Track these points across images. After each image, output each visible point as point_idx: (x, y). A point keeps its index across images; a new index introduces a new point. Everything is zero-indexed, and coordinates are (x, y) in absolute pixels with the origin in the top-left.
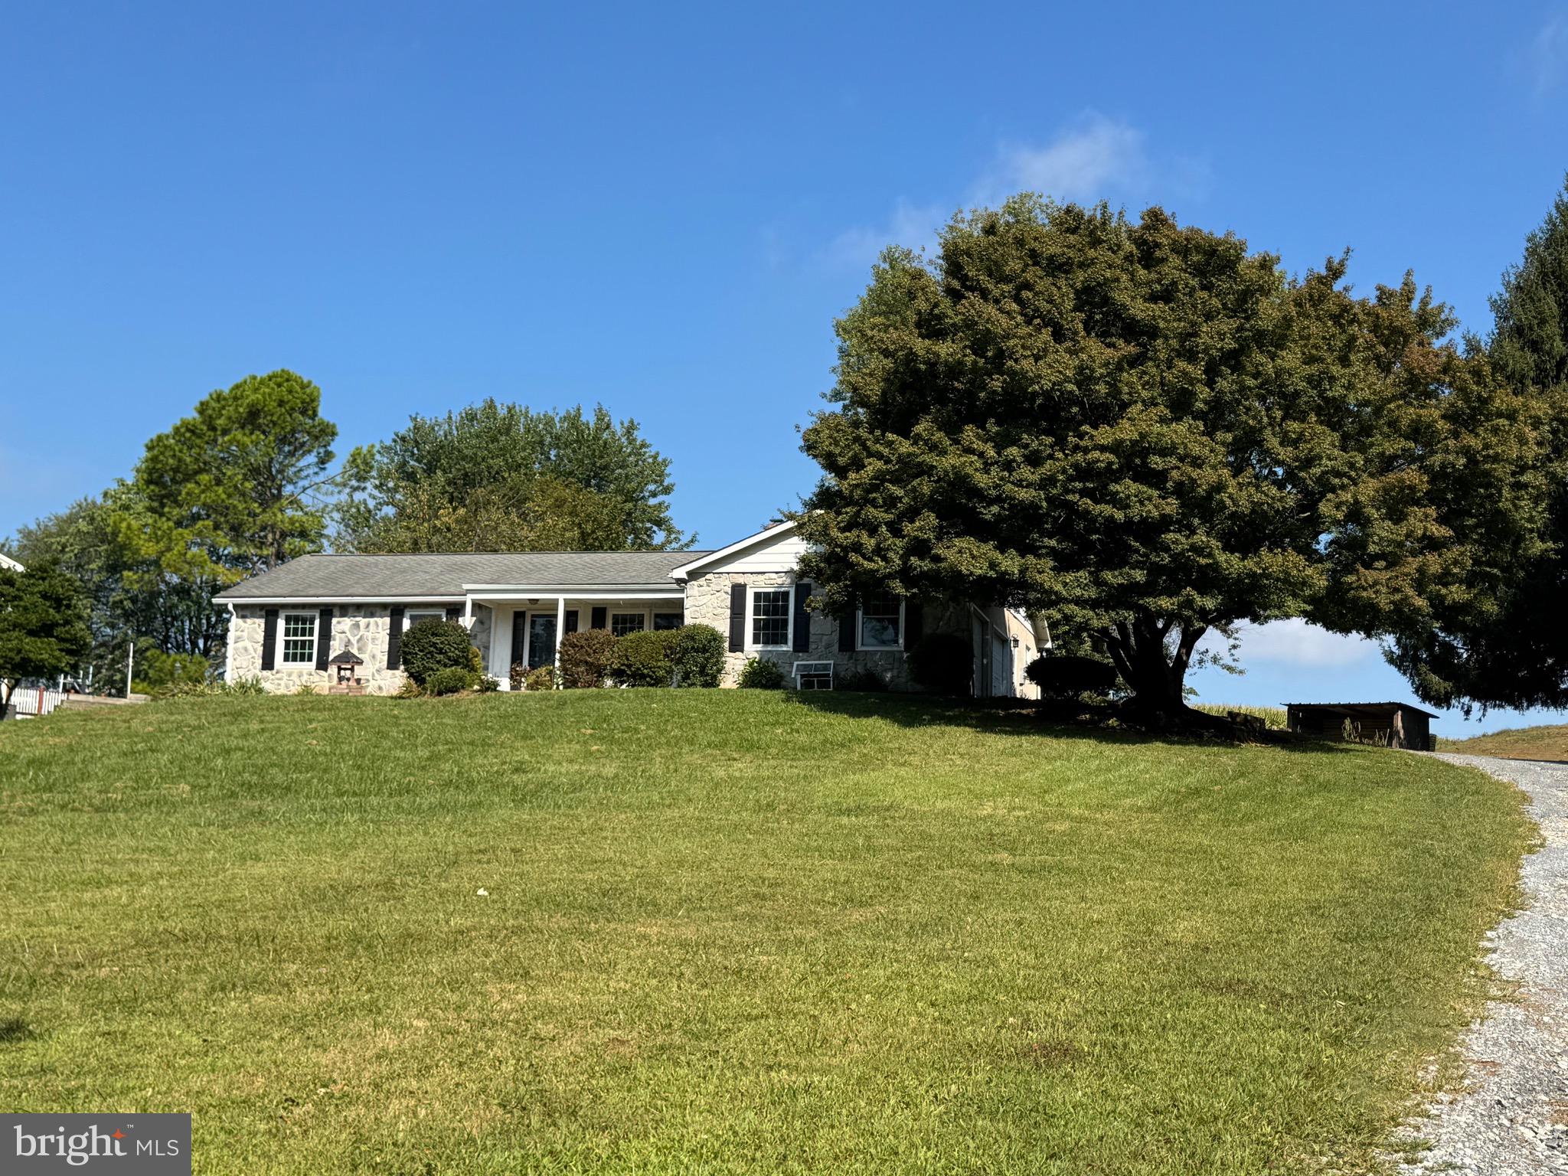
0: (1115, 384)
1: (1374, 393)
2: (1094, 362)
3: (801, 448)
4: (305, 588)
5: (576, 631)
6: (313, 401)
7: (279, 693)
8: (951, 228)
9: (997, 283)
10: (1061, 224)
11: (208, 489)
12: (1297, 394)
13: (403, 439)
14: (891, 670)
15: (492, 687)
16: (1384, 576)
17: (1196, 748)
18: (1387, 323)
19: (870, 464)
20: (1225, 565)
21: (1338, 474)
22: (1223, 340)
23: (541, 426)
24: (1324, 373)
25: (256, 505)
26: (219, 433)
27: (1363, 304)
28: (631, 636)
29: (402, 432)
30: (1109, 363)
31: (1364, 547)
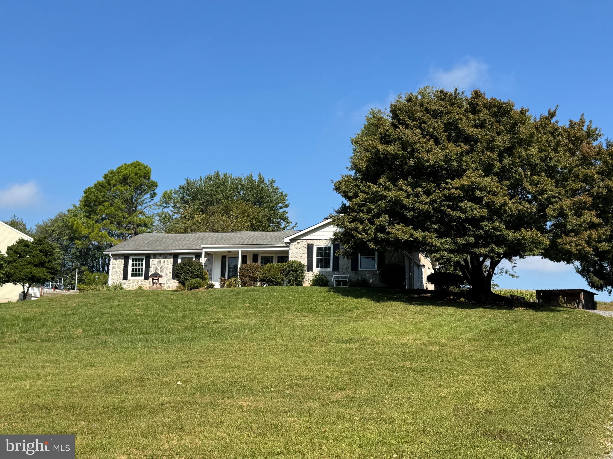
0: (460, 162)
1: (568, 164)
2: (451, 153)
3: (333, 189)
4: (140, 247)
5: (246, 263)
6: (148, 173)
7: (129, 289)
8: (397, 101)
9: (412, 121)
10: (438, 97)
11: (108, 208)
12: (536, 165)
13: (183, 188)
14: (372, 278)
15: (211, 286)
16: (574, 239)
17: (496, 310)
18: (573, 135)
19: (361, 195)
20: (506, 235)
21: (554, 197)
22: (505, 143)
23: (237, 182)
24: (547, 156)
25: (126, 214)
26: (112, 186)
27: (563, 127)
28: (267, 265)
29: (183, 185)
30: (458, 153)
31: (565, 226)
